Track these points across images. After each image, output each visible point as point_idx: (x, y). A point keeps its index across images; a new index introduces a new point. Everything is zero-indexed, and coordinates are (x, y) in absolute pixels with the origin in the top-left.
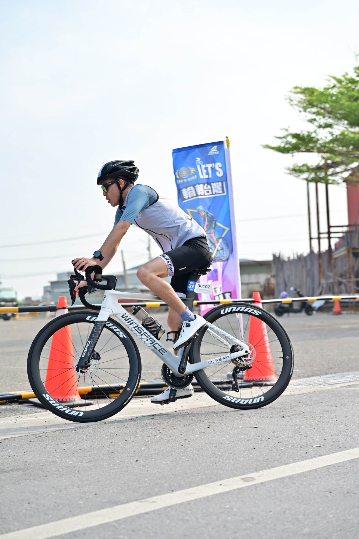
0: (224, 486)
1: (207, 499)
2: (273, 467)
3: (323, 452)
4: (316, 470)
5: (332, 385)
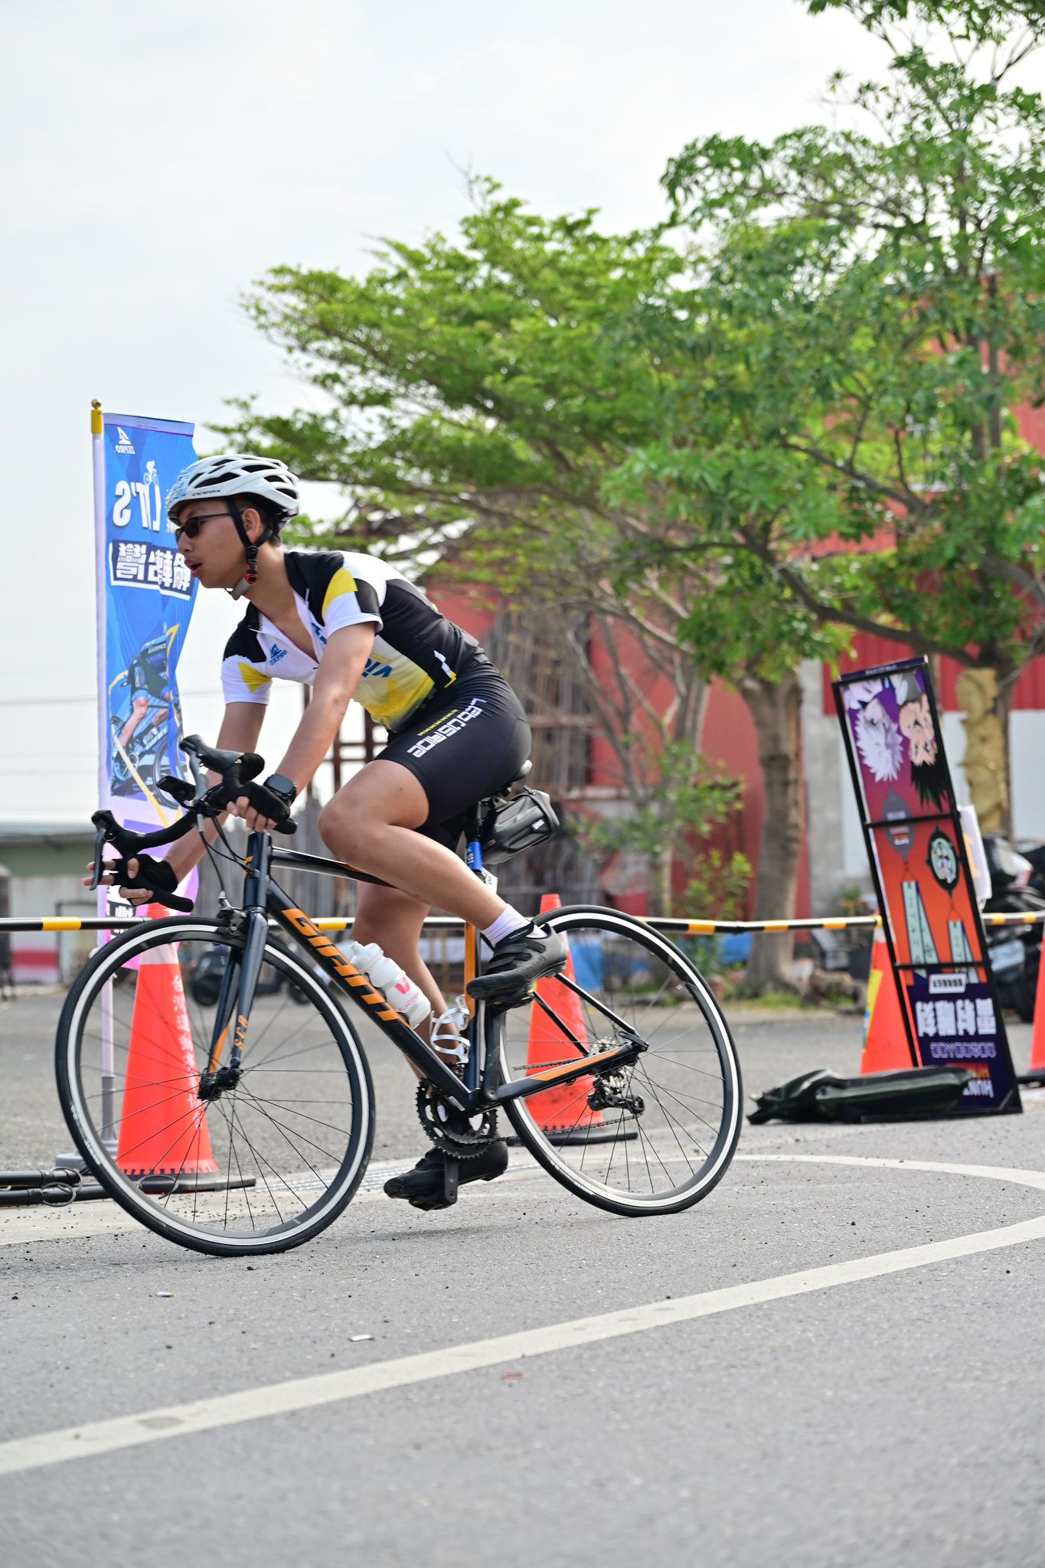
0: (89, 1439)
1: (39, 1473)
2: (232, 1391)
3: (384, 1353)
4: (367, 1396)
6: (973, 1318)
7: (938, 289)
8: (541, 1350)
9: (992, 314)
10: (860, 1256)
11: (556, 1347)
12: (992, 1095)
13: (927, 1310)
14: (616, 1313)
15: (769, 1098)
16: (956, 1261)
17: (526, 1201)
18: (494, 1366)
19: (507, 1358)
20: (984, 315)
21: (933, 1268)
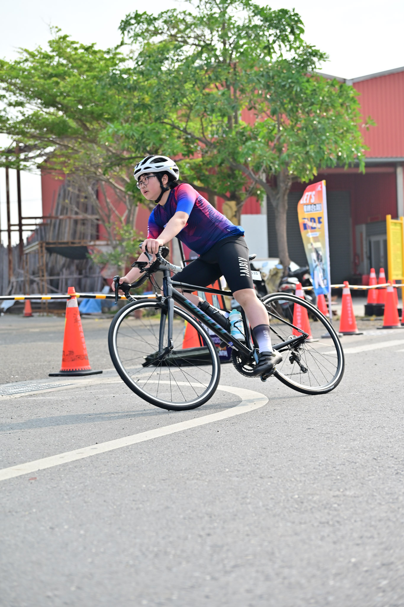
5: (12, 394)
6: (202, 452)
7: (215, 68)
8: (46, 467)
9: (235, 77)
10: (169, 424)
11: (52, 466)
12: (227, 356)
13: (187, 448)
14: (76, 450)
15: (149, 358)
16: (201, 427)
17: (57, 400)
18: (27, 474)
19: (33, 471)
20: (232, 77)
21: (192, 430)
